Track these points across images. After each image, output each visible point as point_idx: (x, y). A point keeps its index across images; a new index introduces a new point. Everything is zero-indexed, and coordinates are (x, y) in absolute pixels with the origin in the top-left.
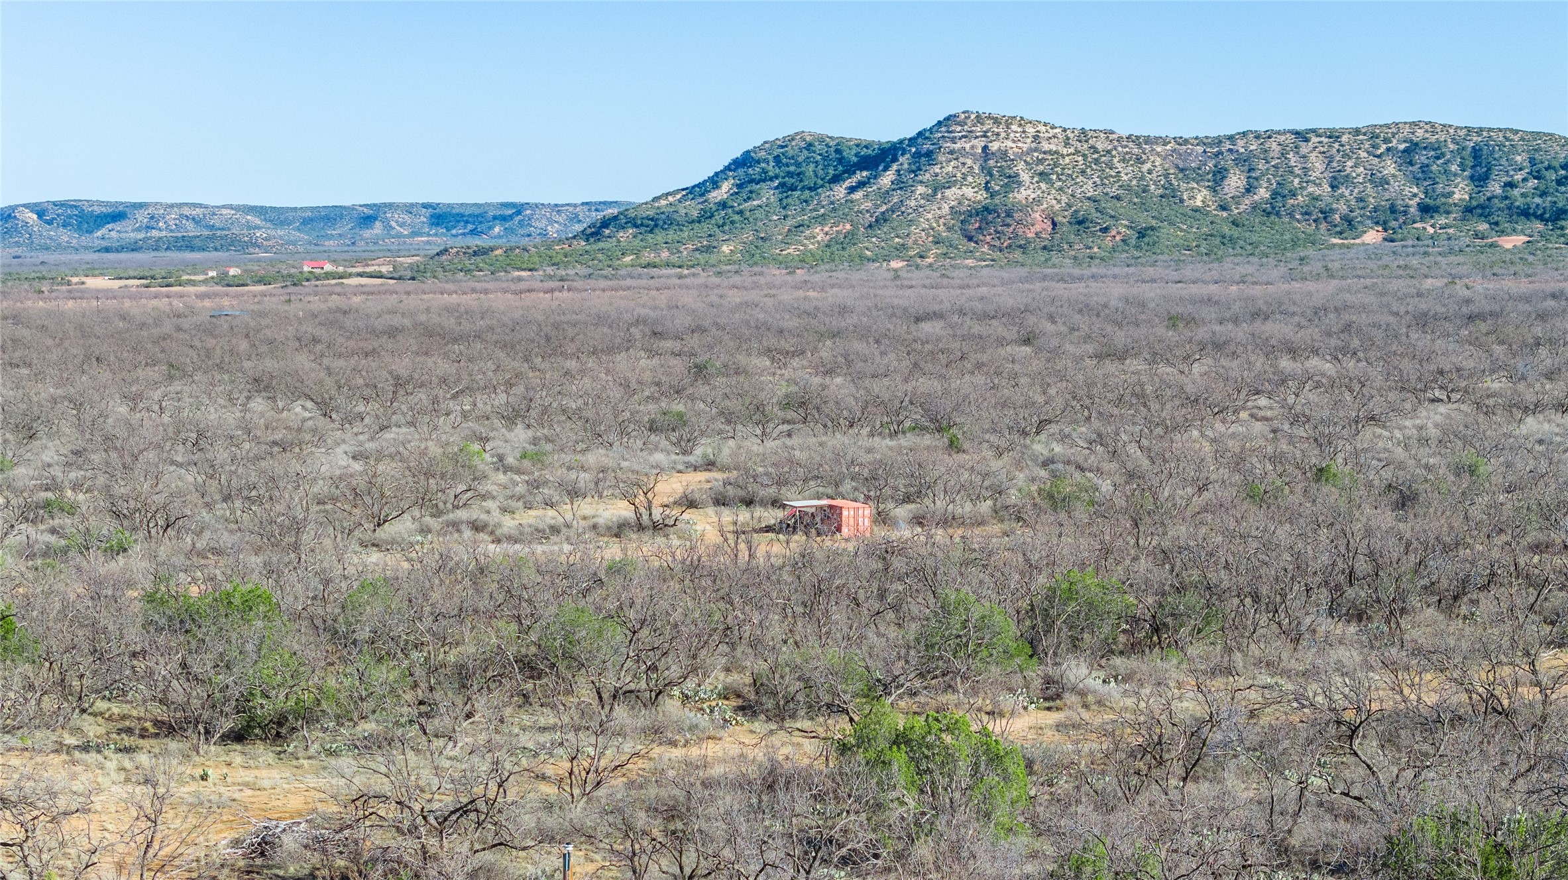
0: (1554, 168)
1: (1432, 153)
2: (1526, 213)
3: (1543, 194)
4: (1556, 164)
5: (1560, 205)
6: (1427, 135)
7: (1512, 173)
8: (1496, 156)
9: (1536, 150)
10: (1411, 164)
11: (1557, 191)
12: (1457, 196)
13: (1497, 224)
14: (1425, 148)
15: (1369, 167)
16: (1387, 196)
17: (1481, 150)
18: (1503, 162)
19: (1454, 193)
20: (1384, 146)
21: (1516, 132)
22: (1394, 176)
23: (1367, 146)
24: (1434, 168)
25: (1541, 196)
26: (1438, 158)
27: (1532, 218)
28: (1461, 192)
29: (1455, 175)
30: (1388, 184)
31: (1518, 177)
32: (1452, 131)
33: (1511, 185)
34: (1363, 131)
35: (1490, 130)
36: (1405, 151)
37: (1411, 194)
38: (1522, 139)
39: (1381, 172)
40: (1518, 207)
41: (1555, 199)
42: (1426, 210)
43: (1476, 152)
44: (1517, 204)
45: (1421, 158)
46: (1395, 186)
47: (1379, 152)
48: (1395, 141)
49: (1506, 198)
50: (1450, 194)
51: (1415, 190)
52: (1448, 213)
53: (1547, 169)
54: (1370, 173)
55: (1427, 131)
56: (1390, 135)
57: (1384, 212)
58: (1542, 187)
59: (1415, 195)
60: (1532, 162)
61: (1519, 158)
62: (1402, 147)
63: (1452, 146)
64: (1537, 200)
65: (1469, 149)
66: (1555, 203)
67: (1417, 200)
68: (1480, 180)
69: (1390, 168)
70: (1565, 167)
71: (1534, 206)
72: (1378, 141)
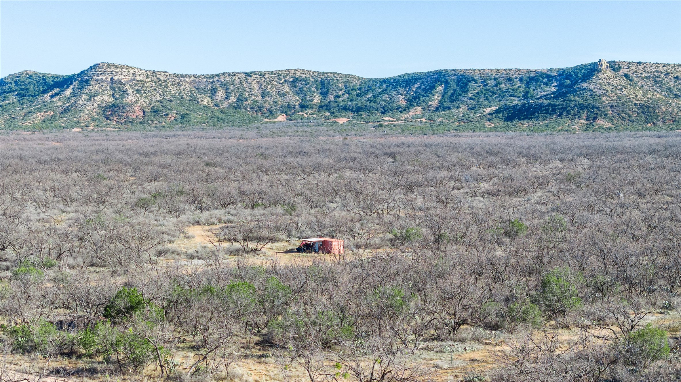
0: (355, 90)
1: (304, 83)
2: (345, 109)
3: (351, 100)
4: (356, 88)
5: (359, 105)
6: (301, 75)
7: (338, 91)
8: (331, 84)
9: (347, 82)
10: (295, 87)
11: (357, 99)
12: (315, 101)
13: (333, 113)
14: (301, 80)
15: (277, 88)
16: (286, 100)
17: (324, 81)
18: (334, 86)
19: (314, 100)
20: (284, 79)
21: (338, 74)
22: (288, 92)
23: (276, 79)
24: (305, 89)
25: (351, 101)
26: (306, 85)
27: (348, 111)
28: (317, 99)
29: (314, 92)
30: (286, 96)
31: (340, 93)
32: (311, 73)
33: (337, 96)
34: (274, 73)
35: (327, 73)
36: (292, 81)
37: (296, 100)
38: (341, 77)
39: (282, 91)
40: (342, 106)
41: (356, 103)
42: (303, 107)
43: (322, 82)
44: (341, 104)
45: (299, 84)
46: (289, 96)
47: (281, 82)
48: (288, 77)
49: (336, 102)
50: (312, 100)
51: (297, 98)
52: (312, 108)
53: (352, 90)
54: (278, 91)
55: (301, 73)
56: (286, 75)
57: (285, 107)
58: (351, 98)
59: (298, 100)
60: (346, 86)
61: (340, 85)
62: (291, 80)
63: (312, 80)
64: (349, 103)
65: (319, 81)
67: (299, 102)
68: (324, 94)
69: (286, 89)
70: (360, 89)
71: (348, 106)
72: (281, 77)
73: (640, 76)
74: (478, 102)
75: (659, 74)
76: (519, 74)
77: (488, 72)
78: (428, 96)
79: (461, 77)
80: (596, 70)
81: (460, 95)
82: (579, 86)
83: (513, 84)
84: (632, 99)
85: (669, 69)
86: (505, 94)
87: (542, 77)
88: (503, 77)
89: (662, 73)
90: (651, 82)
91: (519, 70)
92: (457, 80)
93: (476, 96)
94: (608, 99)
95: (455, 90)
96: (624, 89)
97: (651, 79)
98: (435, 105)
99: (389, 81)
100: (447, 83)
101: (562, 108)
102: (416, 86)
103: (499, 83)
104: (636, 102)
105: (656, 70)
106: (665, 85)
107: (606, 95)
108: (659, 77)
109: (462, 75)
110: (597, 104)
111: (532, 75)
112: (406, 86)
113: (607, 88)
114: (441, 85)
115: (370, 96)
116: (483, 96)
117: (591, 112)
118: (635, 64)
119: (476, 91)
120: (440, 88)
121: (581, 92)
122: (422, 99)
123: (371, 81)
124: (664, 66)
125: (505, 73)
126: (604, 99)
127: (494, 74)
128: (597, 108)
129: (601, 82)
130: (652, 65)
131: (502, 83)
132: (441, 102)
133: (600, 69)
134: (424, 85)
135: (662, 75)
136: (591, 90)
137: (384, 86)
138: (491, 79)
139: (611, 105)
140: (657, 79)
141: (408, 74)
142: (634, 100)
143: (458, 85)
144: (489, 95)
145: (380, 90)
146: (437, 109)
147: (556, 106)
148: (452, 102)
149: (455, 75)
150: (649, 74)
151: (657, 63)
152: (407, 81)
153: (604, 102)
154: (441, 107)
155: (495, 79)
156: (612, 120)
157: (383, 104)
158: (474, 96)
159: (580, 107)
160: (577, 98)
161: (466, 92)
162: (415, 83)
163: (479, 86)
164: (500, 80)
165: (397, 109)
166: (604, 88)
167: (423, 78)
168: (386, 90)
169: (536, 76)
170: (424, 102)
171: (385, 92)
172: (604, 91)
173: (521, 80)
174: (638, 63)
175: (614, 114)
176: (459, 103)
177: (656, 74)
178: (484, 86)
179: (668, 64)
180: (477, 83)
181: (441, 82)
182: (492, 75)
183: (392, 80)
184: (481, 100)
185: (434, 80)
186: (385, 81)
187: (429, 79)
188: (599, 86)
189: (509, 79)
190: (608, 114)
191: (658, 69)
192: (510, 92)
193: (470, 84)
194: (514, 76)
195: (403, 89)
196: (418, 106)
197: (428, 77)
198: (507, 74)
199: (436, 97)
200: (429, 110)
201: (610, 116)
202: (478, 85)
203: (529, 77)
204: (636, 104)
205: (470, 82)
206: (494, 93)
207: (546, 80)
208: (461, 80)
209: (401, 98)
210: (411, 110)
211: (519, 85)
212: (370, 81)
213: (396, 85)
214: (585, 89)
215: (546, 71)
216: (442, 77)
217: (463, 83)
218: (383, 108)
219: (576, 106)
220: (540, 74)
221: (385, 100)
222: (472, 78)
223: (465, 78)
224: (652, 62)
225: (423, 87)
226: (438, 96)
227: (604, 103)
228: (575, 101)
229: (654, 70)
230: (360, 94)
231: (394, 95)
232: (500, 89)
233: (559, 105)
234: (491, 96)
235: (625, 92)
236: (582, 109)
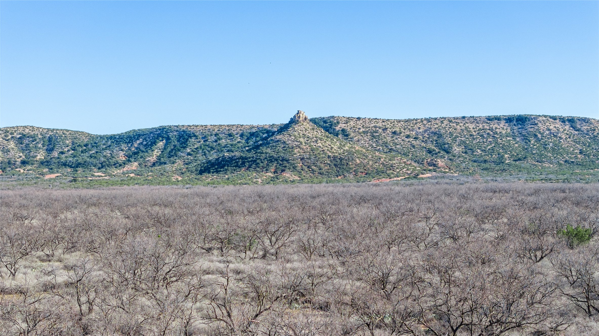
0: (81, 146)
1: (31, 139)
2: (65, 165)
3: (74, 157)
4: (82, 145)
5: (79, 161)
6: (30, 132)
7: (63, 148)
8: (58, 141)
9: (75, 138)
10: (21, 144)
11: (80, 155)
12: (38, 157)
13: (51, 169)
14: (28, 137)
15: (2, 145)
16: (8, 157)
17: (52, 138)
18: (61, 143)
19: (37, 156)
20: (11, 136)
21: (68, 131)
22: (13, 149)
23: (3, 136)
24: (31, 145)
26: (33, 141)
27: (67, 167)
28: (41, 156)
29: (40, 148)
30: (9, 152)
31: (66, 149)
32: (41, 130)
33: (62, 153)
34: (2, 129)
35: (57, 130)
36: (20, 138)
37: (19, 156)
38: (70, 134)
39: (7, 147)
40: (62, 162)
41: (78, 159)
42: (24, 163)
43: (50, 139)
44: (62, 160)
45: (26, 141)
46: (12, 152)
47: (7, 138)
48: (15, 134)
49: (58, 158)
50: (36, 156)
51: (21, 154)
52: (32, 164)
53: (78, 146)
54: (2, 147)
55: (30, 130)
56: (14, 131)
57: (5, 164)
58: (75, 154)
59: (20, 157)
60: (73, 143)
61: (67, 142)
62: (18, 136)
63: (40, 136)
64: (71, 159)
65: (47, 138)
66: (77, 160)
67: (21, 159)
68: (50, 151)
69: (12, 145)
70: (86, 145)
71: (68, 162)
72: (8, 134)
73: (358, 131)
74: (195, 157)
75: (377, 129)
76: (241, 130)
77: (210, 128)
78: (147, 151)
79: (182, 133)
80: (294, 122)
81: (179, 150)
82: (273, 138)
83: (233, 140)
84: (326, 151)
85: (388, 124)
86: (223, 149)
87: (262, 133)
88: (224, 133)
89: (380, 128)
90: (369, 137)
91: (242, 126)
92: (179, 135)
93: (194, 152)
94: (301, 151)
95: (175, 146)
96: (319, 141)
97: (369, 134)
98: (152, 161)
99: (115, 138)
100: (168, 139)
101: (251, 161)
102: (138, 142)
103: (219, 139)
104: (330, 154)
105: (374, 125)
106: (382, 140)
107: (299, 147)
108: (376, 132)
109: (184, 131)
110: (287, 156)
111: (254, 130)
112: (129, 142)
113: (302, 140)
114: (163, 141)
115: (93, 152)
116: (201, 151)
117: (280, 165)
118: (354, 120)
119: (196, 147)
120: (161, 144)
121: (274, 144)
122: (141, 154)
123: (99, 138)
124: (383, 122)
125: (227, 128)
126: (296, 151)
127: (216, 130)
128: (287, 161)
129: (296, 134)
130: (371, 120)
131: (222, 139)
132: (159, 158)
133: (298, 120)
134: (146, 141)
135: (380, 130)
136: (285, 142)
137: (109, 143)
138: (211, 135)
139: (302, 157)
140: (375, 134)
141: (134, 131)
142: (328, 152)
143: (178, 141)
144: (208, 151)
145: (104, 146)
146: (154, 164)
147: (246, 159)
148: (169, 157)
149: (177, 131)
150: (367, 129)
151: (376, 119)
152: (131, 137)
153: (295, 154)
154: (159, 162)
155: (216, 135)
156: (301, 172)
157: (103, 159)
158: (192, 151)
159: (270, 160)
160: (269, 150)
161: (184, 148)
162: (138, 139)
163: (200, 142)
164: (221, 136)
165: (114, 165)
166: (298, 140)
167: (146, 134)
168: (110, 146)
169: (257, 132)
170: (142, 157)
171: (108, 148)
172: (297, 143)
173: (242, 135)
174: (357, 118)
175: (304, 167)
176: (176, 158)
177: (374, 129)
178: (204, 141)
179: (388, 120)
180: (197, 139)
181: (163, 137)
182: (214, 130)
183: (118, 137)
184: (198, 155)
185: (156, 136)
186: (111, 137)
187: (152, 135)
188: (294, 138)
189: (230, 135)
190: (296, 167)
191: (377, 125)
192: (228, 147)
193: (190, 139)
194: (236, 132)
195: (126, 146)
196: (135, 161)
197: (151, 133)
198: (229, 130)
199: (155, 153)
200: (146, 166)
201: (299, 168)
202: (198, 140)
203: (250, 133)
204: (329, 157)
205: (191, 137)
206: (212, 148)
207: (266, 135)
208: (183, 136)
209: (122, 153)
210: (126, 166)
211: (239, 140)
212: (97, 137)
213: (120, 141)
214: (278, 141)
215: (267, 127)
216: (164, 132)
217: (183, 139)
218: (102, 164)
219: (266, 158)
220: (261, 129)
221: (105, 156)
222: (193, 133)
223: (187, 134)
224: (372, 118)
225: (145, 143)
226: (158, 152)
227: (295, 156)
228: (266, 153)
229: (372, 125)
230: (85, 150)
231: (115, 151)
232: (219, 144)
233: (250, 158)
234: (209, 151)
235: (320, 145)
236: (272, 162)
